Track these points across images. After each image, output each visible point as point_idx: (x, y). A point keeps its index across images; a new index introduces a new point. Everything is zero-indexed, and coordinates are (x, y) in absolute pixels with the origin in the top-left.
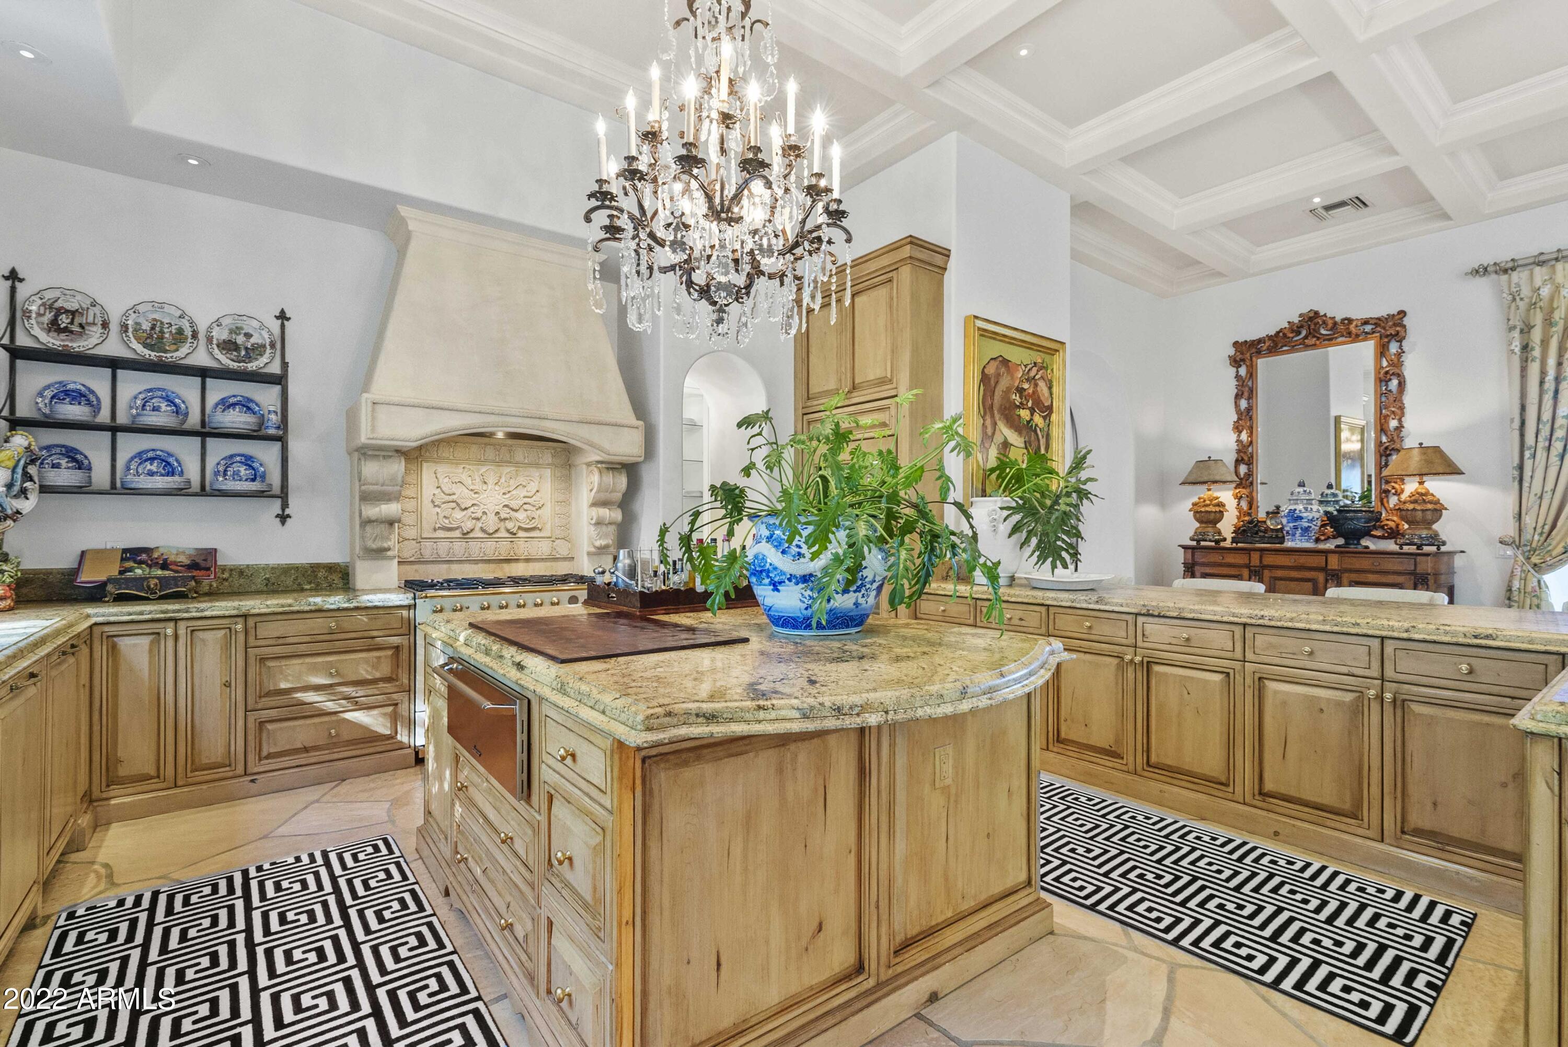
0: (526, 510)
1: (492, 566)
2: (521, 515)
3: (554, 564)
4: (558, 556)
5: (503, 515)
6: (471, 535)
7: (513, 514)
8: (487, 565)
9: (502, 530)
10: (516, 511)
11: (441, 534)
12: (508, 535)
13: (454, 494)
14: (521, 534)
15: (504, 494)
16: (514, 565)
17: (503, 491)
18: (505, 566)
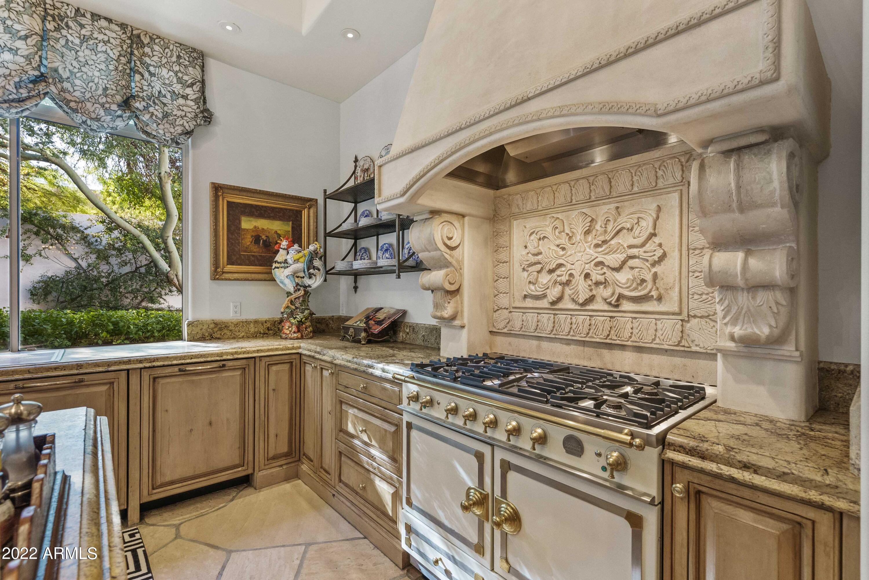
0: (632, 268)
1: (588, 350)
2: (623, 277)
3: (688, 361)
4: (694, 349)
5: (596, 276)
6: (560, 306)
7: (610, 275)
8: (581, 348)
9: (599, 299)
10: (617, 270)
11: (529, 303)
12: (606, 307)
13: (540, 253)
14: (626, 306)
15: (597, 246)
16: (618, 354)
17: (595, 242)
18: (605, 352)
